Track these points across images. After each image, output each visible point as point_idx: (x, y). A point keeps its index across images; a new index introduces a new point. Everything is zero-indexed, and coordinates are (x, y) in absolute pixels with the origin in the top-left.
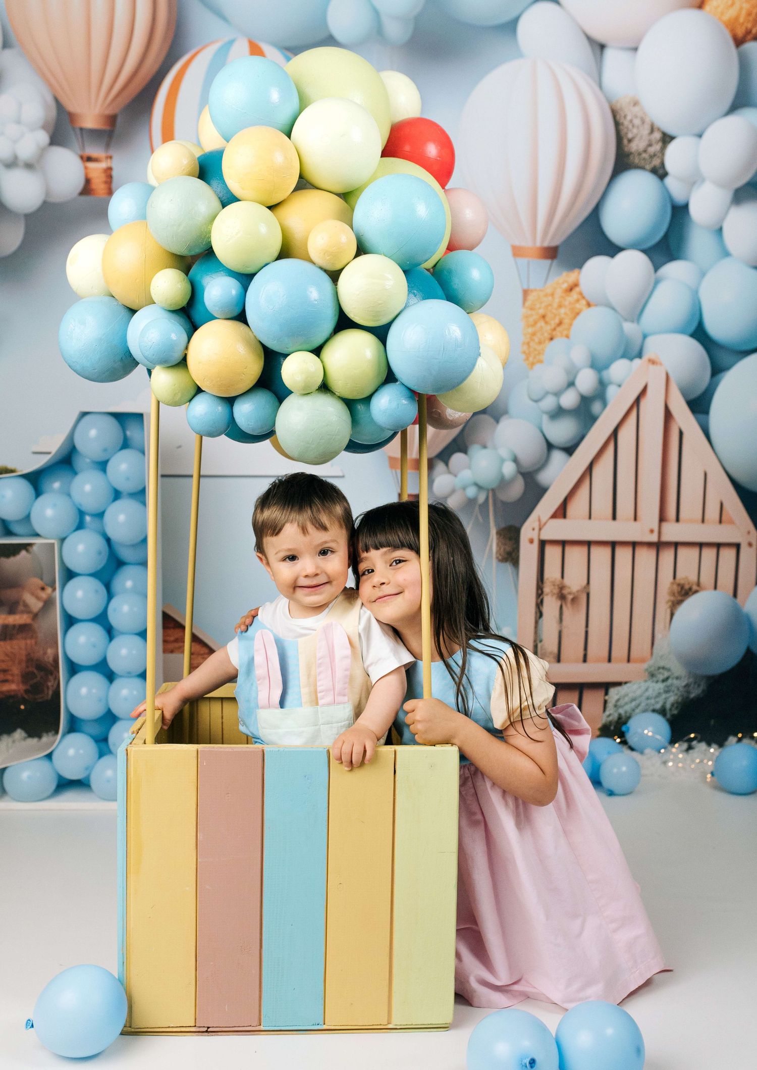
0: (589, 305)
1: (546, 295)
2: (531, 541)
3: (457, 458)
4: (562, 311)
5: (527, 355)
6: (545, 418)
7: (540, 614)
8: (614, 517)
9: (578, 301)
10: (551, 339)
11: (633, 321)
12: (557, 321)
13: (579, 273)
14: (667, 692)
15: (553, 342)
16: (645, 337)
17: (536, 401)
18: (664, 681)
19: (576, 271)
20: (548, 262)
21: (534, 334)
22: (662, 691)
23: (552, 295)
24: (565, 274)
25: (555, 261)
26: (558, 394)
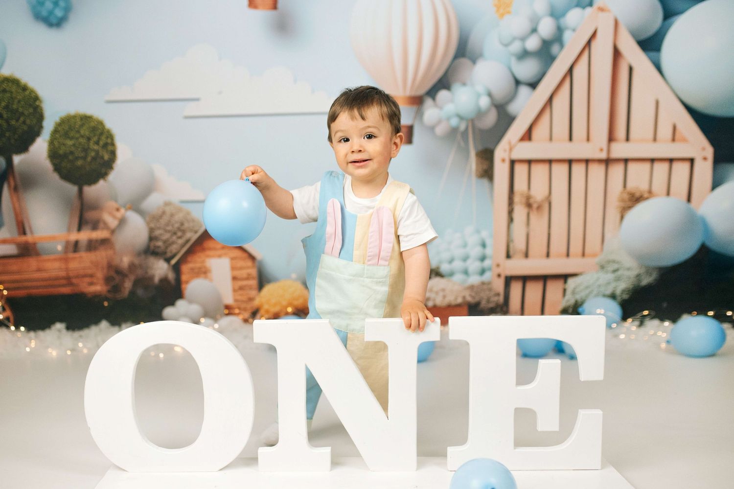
2: (503, 160)
3: (443, 94)
5: (498, 7)
6: (513, 61)
7: (511, 220)
8: (571, 139)
14: (616, 280)
17: (506, 45)
18: (614, 272)
22: (612, 280)
26: (523, 39)
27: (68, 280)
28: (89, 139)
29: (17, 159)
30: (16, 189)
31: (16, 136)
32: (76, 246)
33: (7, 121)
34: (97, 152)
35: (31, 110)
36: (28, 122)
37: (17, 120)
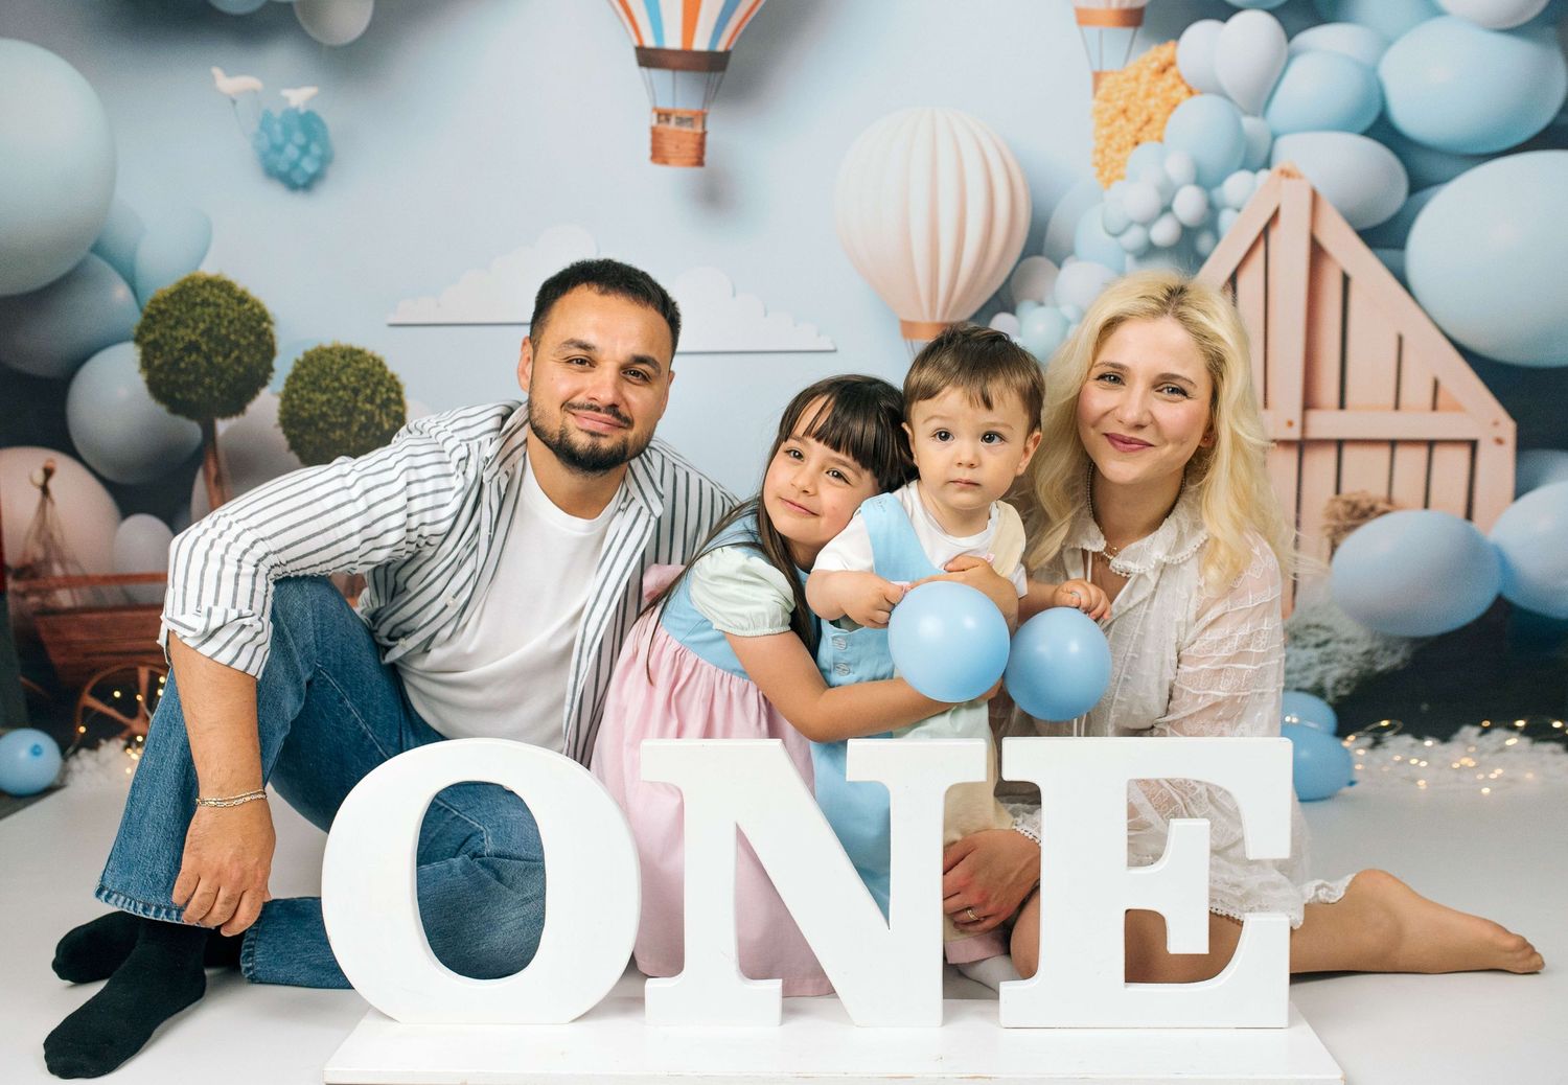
0: (1191, 92)
1: (1127, 80)
3: (1001, 321)
4: (1152, 102)
5: (1101, 168)
6: (1129, 259)
9: (1174, 87)
10: (1137, 143)
11: (1255, 115)
12: (1144, 117)
13: (1176, 46)
14: (1323, 662)
15: (1140, 148)
16: (1274, 137)
17: (1116, 235)
18: (1318, 646)
19: (1172, 43)
20: (1129, 31)
21: (1110, 137)
22: (1314, 661)
23: (1137, 79)
24: (1154, 47)
25: (1140, 30)
26: (1147, 224)
28: (356, 392)
29: (222, 426)
30: (219, 480)
31: (223, 385)
33: (208, 358)
34: (370, 416)
35: (252, 338)
36: (246, 359)
37: (226, 356)
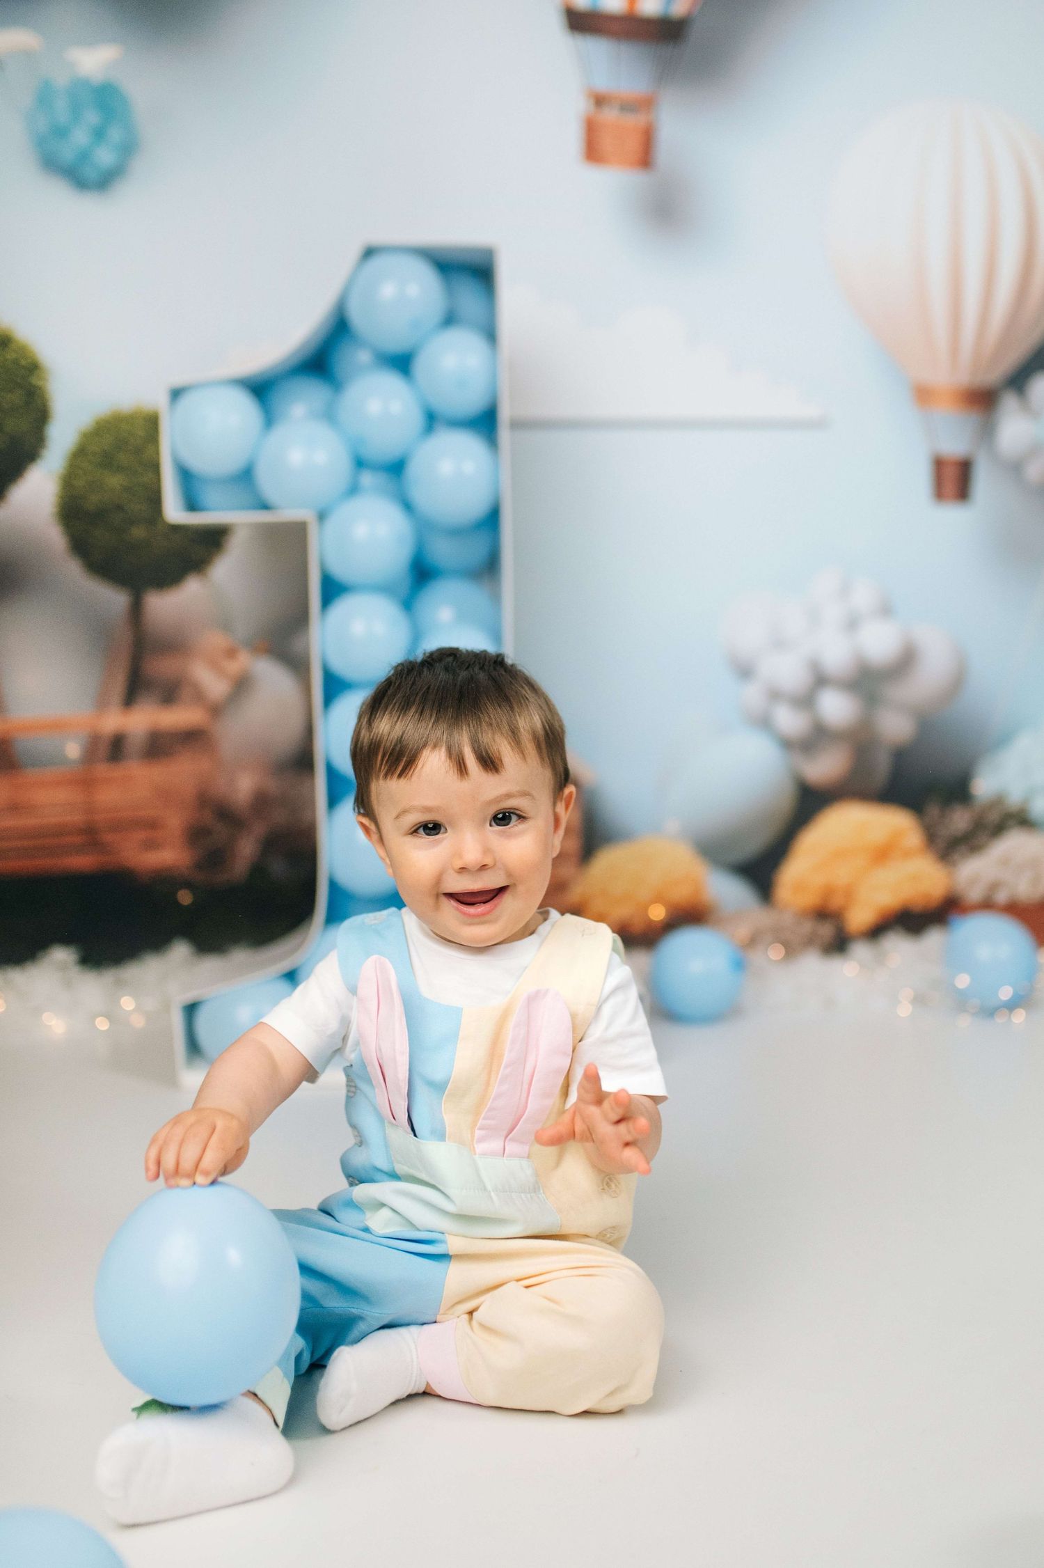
27: (91, 835)
32: (116, 747)
35: (18, 398)
